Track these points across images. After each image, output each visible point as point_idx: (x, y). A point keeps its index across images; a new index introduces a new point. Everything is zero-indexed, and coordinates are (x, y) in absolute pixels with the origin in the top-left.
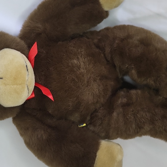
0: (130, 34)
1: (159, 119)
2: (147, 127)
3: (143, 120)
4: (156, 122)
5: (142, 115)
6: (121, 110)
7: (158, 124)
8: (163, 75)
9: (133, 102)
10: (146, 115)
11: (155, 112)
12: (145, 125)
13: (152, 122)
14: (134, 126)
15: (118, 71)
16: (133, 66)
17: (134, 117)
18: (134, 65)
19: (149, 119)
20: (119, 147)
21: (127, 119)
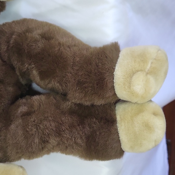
0: (30, 27)
1: (67, 129)
2: (53, 141)
3: (47, 131)
4: (63, 132)
5: (46, 125)
6: (20, 121)
7: (65, 135)
8: (69, 75)
9: (35, 110)
10: (51, 125)
11: (62, 121)
12: (49, 138)
13: (59, 133)
14: (37, 140)
15: (18, 74)
16: (33, 66)
17: (37, 129)
18: (34, 64)
19: (54, 129)
20: (21, 170)
21: (27, 131)
